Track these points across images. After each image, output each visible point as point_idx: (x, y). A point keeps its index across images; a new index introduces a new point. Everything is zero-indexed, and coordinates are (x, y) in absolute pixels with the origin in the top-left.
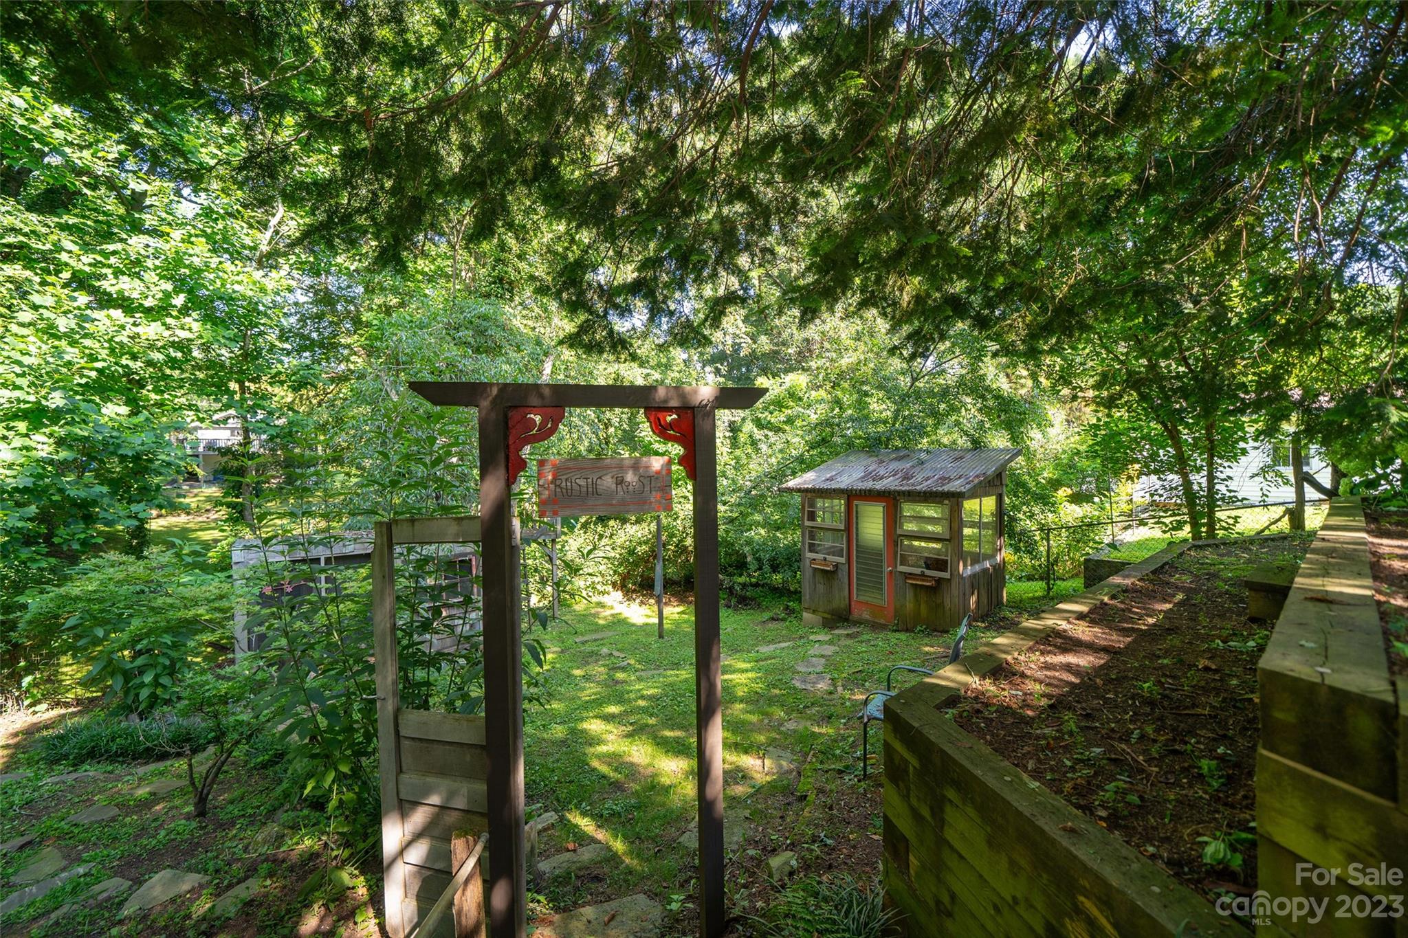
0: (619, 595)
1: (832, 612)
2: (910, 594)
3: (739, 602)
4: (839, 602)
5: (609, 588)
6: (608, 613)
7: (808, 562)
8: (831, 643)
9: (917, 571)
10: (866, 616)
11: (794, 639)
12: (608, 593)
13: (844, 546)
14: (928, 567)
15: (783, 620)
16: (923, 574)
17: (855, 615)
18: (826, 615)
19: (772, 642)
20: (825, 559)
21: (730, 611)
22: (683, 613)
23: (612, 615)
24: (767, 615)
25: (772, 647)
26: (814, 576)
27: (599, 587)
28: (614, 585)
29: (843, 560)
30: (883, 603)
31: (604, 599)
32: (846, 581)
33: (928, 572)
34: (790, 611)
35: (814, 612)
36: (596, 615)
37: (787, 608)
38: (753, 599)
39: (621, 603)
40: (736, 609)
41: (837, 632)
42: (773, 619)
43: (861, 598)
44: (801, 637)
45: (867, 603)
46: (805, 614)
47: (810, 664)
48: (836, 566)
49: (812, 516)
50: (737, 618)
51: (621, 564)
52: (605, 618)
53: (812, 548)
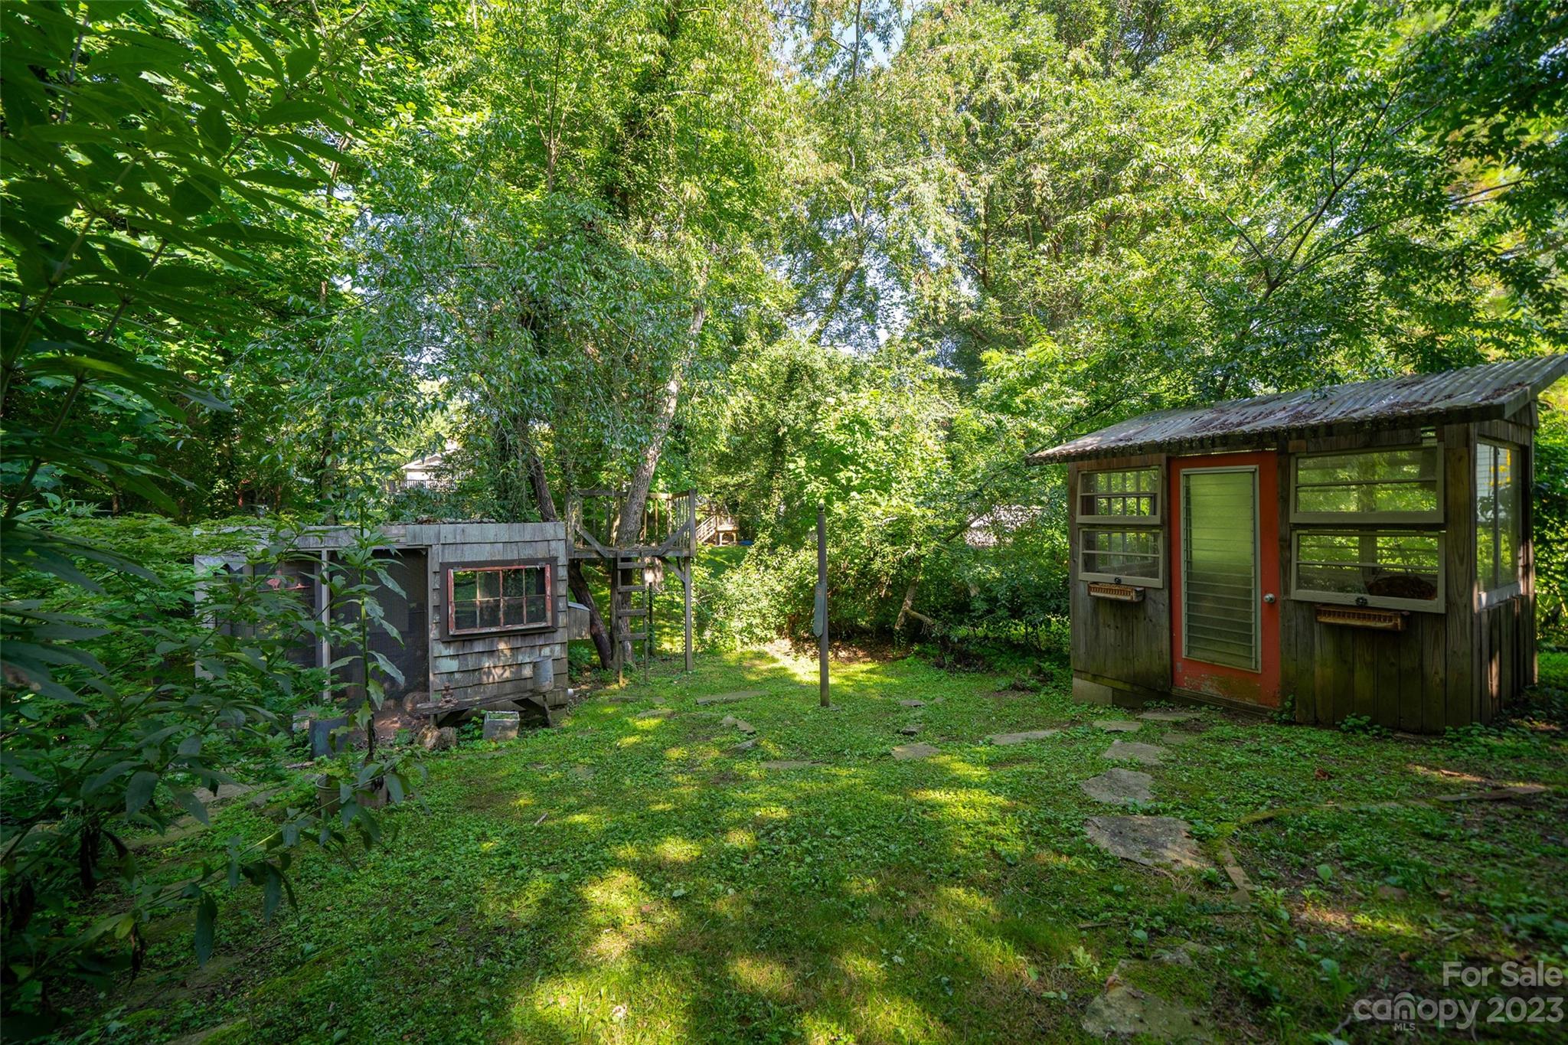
0: (786, 644)
1: (1134, 680)
2: (1323, 649)
3: (958, 661)
4: (1148, 657)
5: (773, 634)
6: (763, 666)
7: (1082, 589)
8: (1144, 736)
9: (1350, 598)
10: (1209, 689)
11: (1059, 725)
12: (771, 640)
13: (1161, 555)
14: (1372, 589)
15: (1034, 690)
16: (1362, 605)
17: (1186, 683)
18: (1120, 685)
19: (1016, 726)
20: (1118, 582)
21: (942, 672)
22: (871, 671)
23: (770, 671)
24: (1003, 682)
25: (1018, 737)
26: (1095, 612)
27: (757, 631)
28: (779, 630)
29: (1157, 582)
30: (1256, 664)
31: (766, 648)
32: (1164, 621)
33: (1374, 601)
34: (1047, 678)
35: (1095, 678)
36: (749, 669)
37: (1039, 671)
38: (979, 657)
39: (787, 654)
40: (952, 670)
41: (1146, 716)
42: (1015, 688)
43: (1198, 655)
44: (1073, 722)
45: (1211, 666)
46: (1077, 682)
47: (1115, 785)
48: (1143, 593)
49: (1089, 506)
50: (954, 683)
51: (786, 603)
52: (760, 673)
53: (1090, 564)
